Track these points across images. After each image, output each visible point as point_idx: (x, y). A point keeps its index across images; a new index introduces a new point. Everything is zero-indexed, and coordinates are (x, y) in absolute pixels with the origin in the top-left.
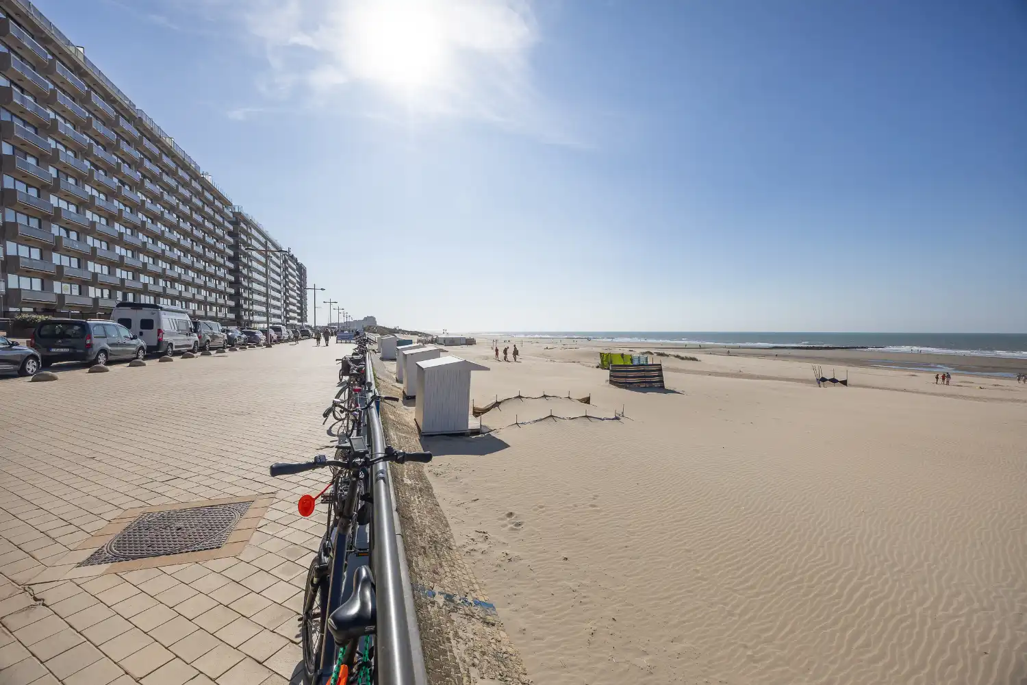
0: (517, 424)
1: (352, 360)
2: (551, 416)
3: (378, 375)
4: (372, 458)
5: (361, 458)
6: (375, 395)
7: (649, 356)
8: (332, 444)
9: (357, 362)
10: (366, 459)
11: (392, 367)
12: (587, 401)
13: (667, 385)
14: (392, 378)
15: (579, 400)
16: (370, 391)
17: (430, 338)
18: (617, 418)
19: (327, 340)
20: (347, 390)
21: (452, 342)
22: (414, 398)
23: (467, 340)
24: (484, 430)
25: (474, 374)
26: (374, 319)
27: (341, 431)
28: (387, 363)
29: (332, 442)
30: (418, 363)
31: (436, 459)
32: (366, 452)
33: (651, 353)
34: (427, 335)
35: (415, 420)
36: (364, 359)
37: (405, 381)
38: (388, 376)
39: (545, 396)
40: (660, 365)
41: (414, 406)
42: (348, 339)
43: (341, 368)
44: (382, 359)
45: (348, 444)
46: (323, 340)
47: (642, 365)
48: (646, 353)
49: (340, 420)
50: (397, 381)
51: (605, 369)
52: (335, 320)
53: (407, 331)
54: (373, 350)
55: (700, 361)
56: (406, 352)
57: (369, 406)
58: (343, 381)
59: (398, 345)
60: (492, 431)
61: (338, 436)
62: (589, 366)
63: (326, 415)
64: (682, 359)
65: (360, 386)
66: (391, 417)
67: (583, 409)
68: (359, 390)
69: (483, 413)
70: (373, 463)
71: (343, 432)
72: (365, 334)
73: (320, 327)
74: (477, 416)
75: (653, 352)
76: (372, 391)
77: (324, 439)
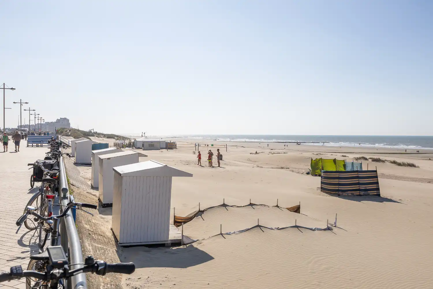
0: (221, 234)
1: (44, 164)
2: (258, 226)
3: (71, 181)
4: (70, 270)
5: (59, 269)
6: (71, 202)
7: (363, 162)
8: (23, 255)
9: (51, 167)
10: (65, 270)
11: (86, 172)
12: (297, 210)
13: (383, 193)
14: (87, 185)
15: (288, 209)
16: (65, 197)
17: (127, 142)
18: (329, 229)
19: (17, 143)
20: (40, 197)
21: (152, 146)
22: (110, 205)
23: (167, 144)
24: (186, 241)
25: (176, 181)
26: (68, 120)
27: (33, 241)
28: (81, 169)
29: (23, 252)
30: (115, 168)
31: (138, 272)
32: (65, 263)
33: (366, 159)
34: (124, 138)
35: (112, 229)
36: (58, 164)
37: (101, 187)
38: (82, 183)
39: (251, 205)
40: (376, 171)
41: (111, 215)
42: (40, 142)
43: (32, 173)
44: (76, 164)
45: (45, 254)
46: (11, 143)
47: (357, 171)
48: (360, 158)
49: (32, 229)
50: (93, 188)
51: (316, 175)
52: (25, 122)
53: (103, 134)
54: (68, 154)
55: (418, 167)
56: (102, 157)
57: (65, 214)
58: (35, 187)
59: (93, 149)
60: (194, 242)
61: (29, 246)
62: (298, 173)
63: (19, 224)
64: (399, 164)
65: (54, 193)
66: (86, 226)
67: (292, 219)
68: (53, 197)
69: (185, 222)
70: (72, 274)
71: (35, 243)
72: (57, 137)
73: (9, 129)
74: (179, 226)
75: (368, 157)
76: (67, 198)
77: (16, 250)
